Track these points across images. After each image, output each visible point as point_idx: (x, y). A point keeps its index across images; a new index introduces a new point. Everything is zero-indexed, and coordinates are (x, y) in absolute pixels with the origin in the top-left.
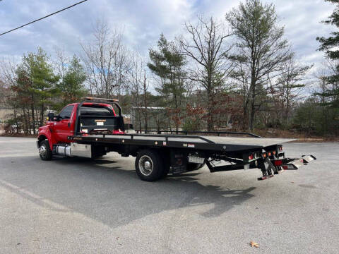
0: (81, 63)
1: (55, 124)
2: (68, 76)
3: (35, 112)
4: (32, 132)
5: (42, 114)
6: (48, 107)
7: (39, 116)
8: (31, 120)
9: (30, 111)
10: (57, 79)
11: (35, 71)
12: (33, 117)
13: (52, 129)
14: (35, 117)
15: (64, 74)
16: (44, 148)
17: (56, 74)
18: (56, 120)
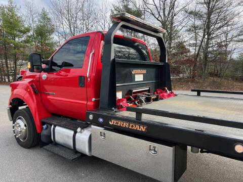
0: (50, 16)
1: (44, 76)
2: (38, 28)
3: (8, 61)
4: (7, 80)
5: (15, 63)
6: (20, 57)
7: (12, 66)
8: (5, 69)
9: (4, 61)
10: (28, 30)
11: (6, 21)
12: (7, 67)
13: (37, 88)
14: (9, 66)
15: (34, 26)
16: (21, 124)
17: (26, 26)
18: (45, 71)
